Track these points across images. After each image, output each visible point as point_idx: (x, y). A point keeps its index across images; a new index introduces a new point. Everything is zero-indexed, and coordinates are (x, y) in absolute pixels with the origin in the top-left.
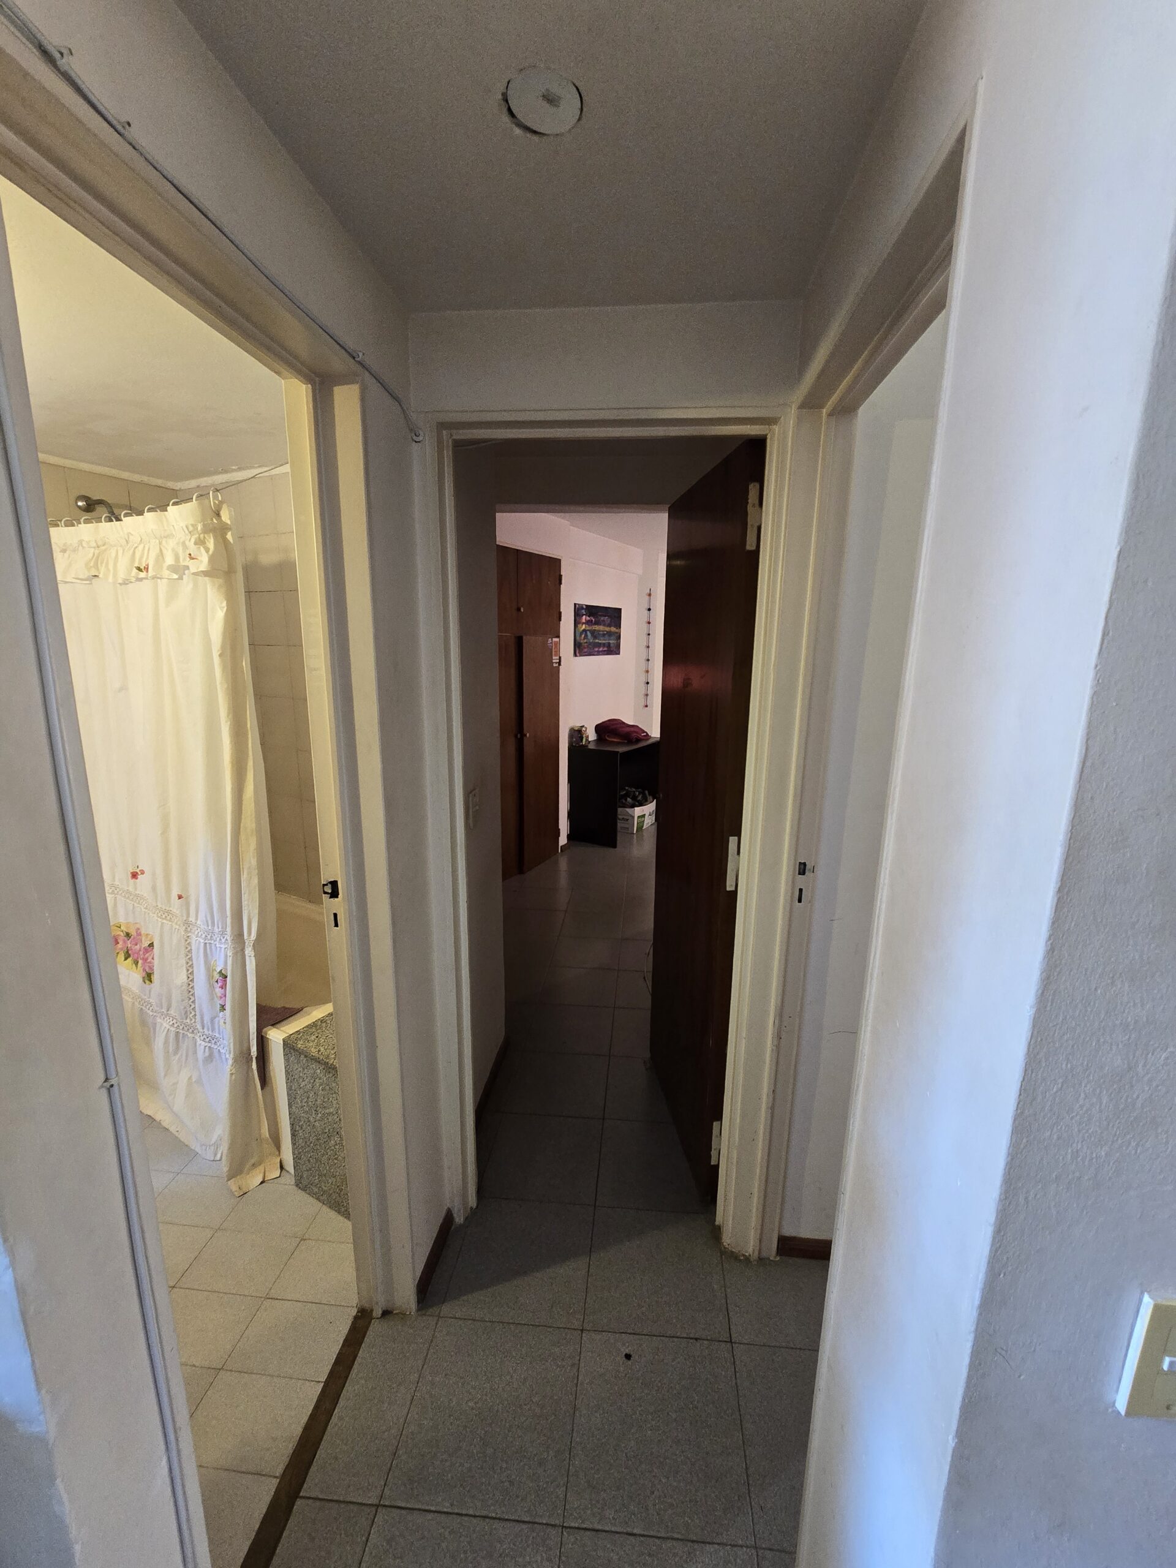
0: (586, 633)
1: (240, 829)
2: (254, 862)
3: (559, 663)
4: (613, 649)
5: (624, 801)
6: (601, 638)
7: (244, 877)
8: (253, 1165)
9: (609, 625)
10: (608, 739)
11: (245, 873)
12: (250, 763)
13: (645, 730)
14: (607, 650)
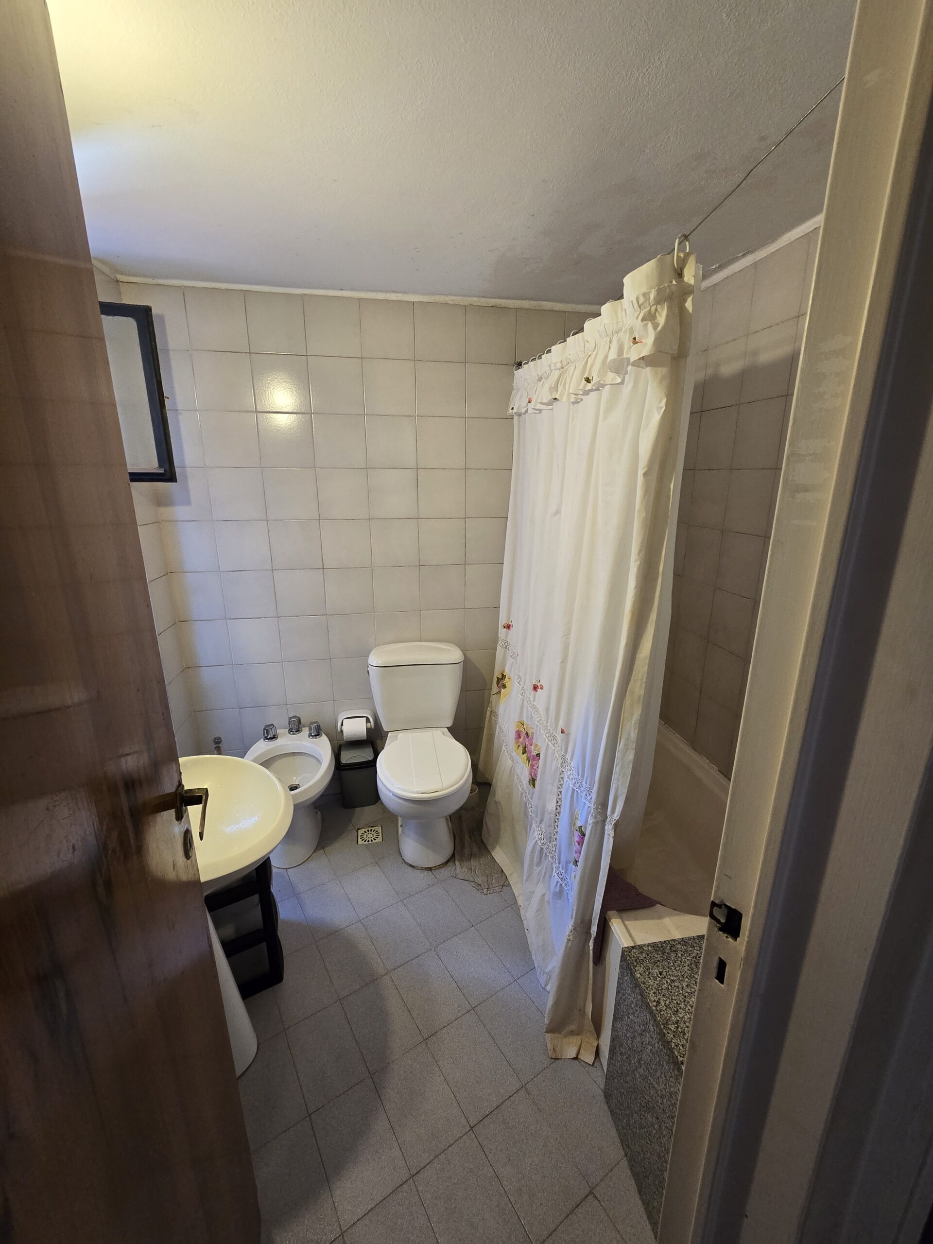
1: (626, 692)
2: (633, 735)
7: (620, 746)
8: (572, 1031)
11: (622, 744)
12: (653, 616)
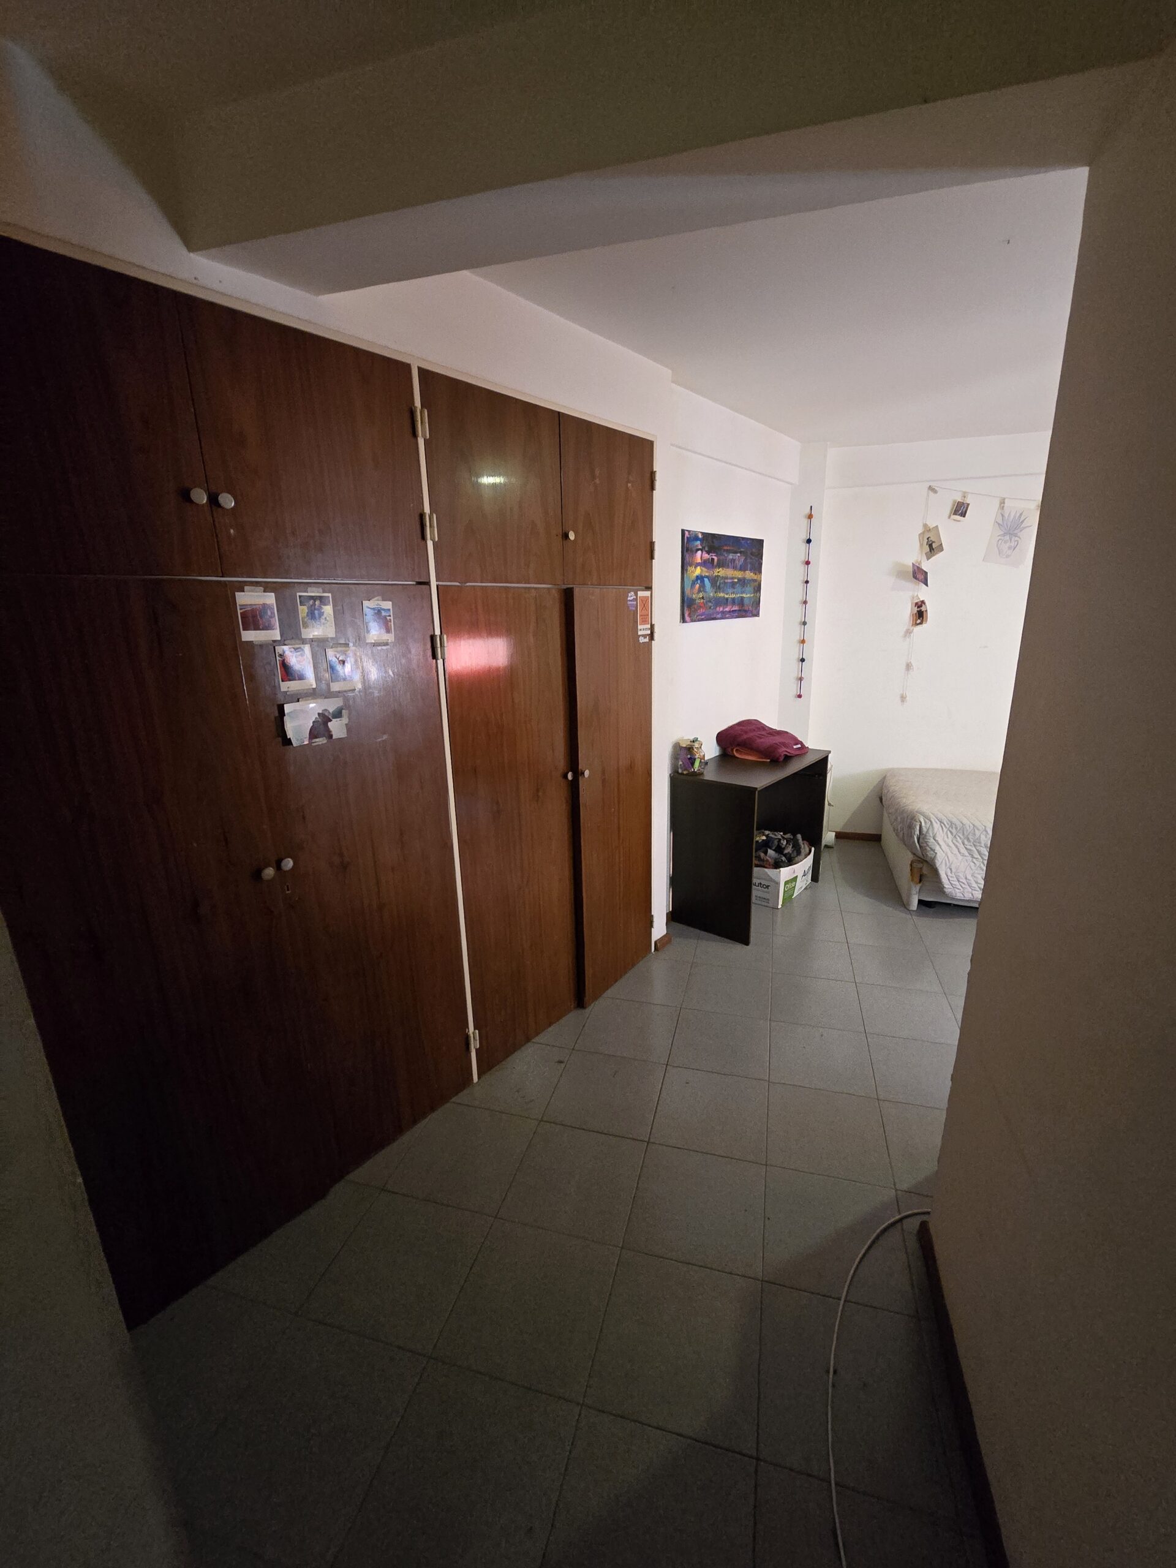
0: (703, 581)
3: (651, 636)
4: (748, 609)
5: (762, 855)
6: (730, 591)
9: (743, 569)
10: (737, 755)
13: (800, 739)
14: (739, 610)
